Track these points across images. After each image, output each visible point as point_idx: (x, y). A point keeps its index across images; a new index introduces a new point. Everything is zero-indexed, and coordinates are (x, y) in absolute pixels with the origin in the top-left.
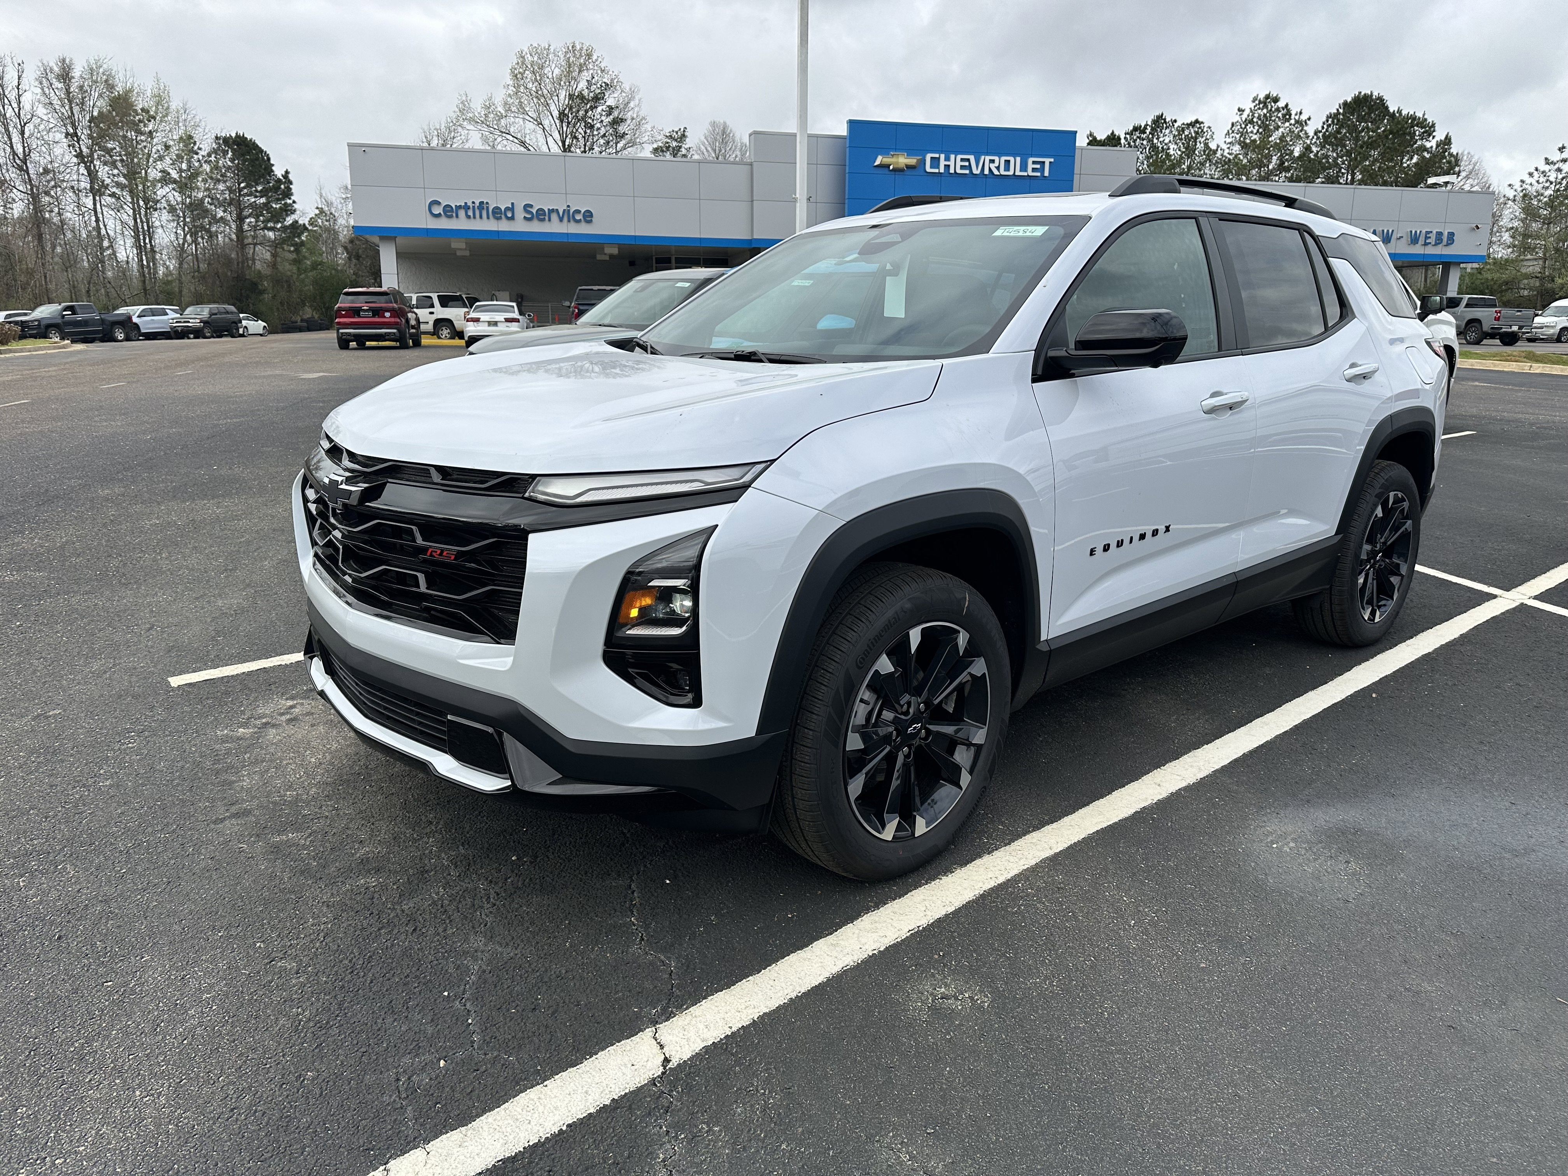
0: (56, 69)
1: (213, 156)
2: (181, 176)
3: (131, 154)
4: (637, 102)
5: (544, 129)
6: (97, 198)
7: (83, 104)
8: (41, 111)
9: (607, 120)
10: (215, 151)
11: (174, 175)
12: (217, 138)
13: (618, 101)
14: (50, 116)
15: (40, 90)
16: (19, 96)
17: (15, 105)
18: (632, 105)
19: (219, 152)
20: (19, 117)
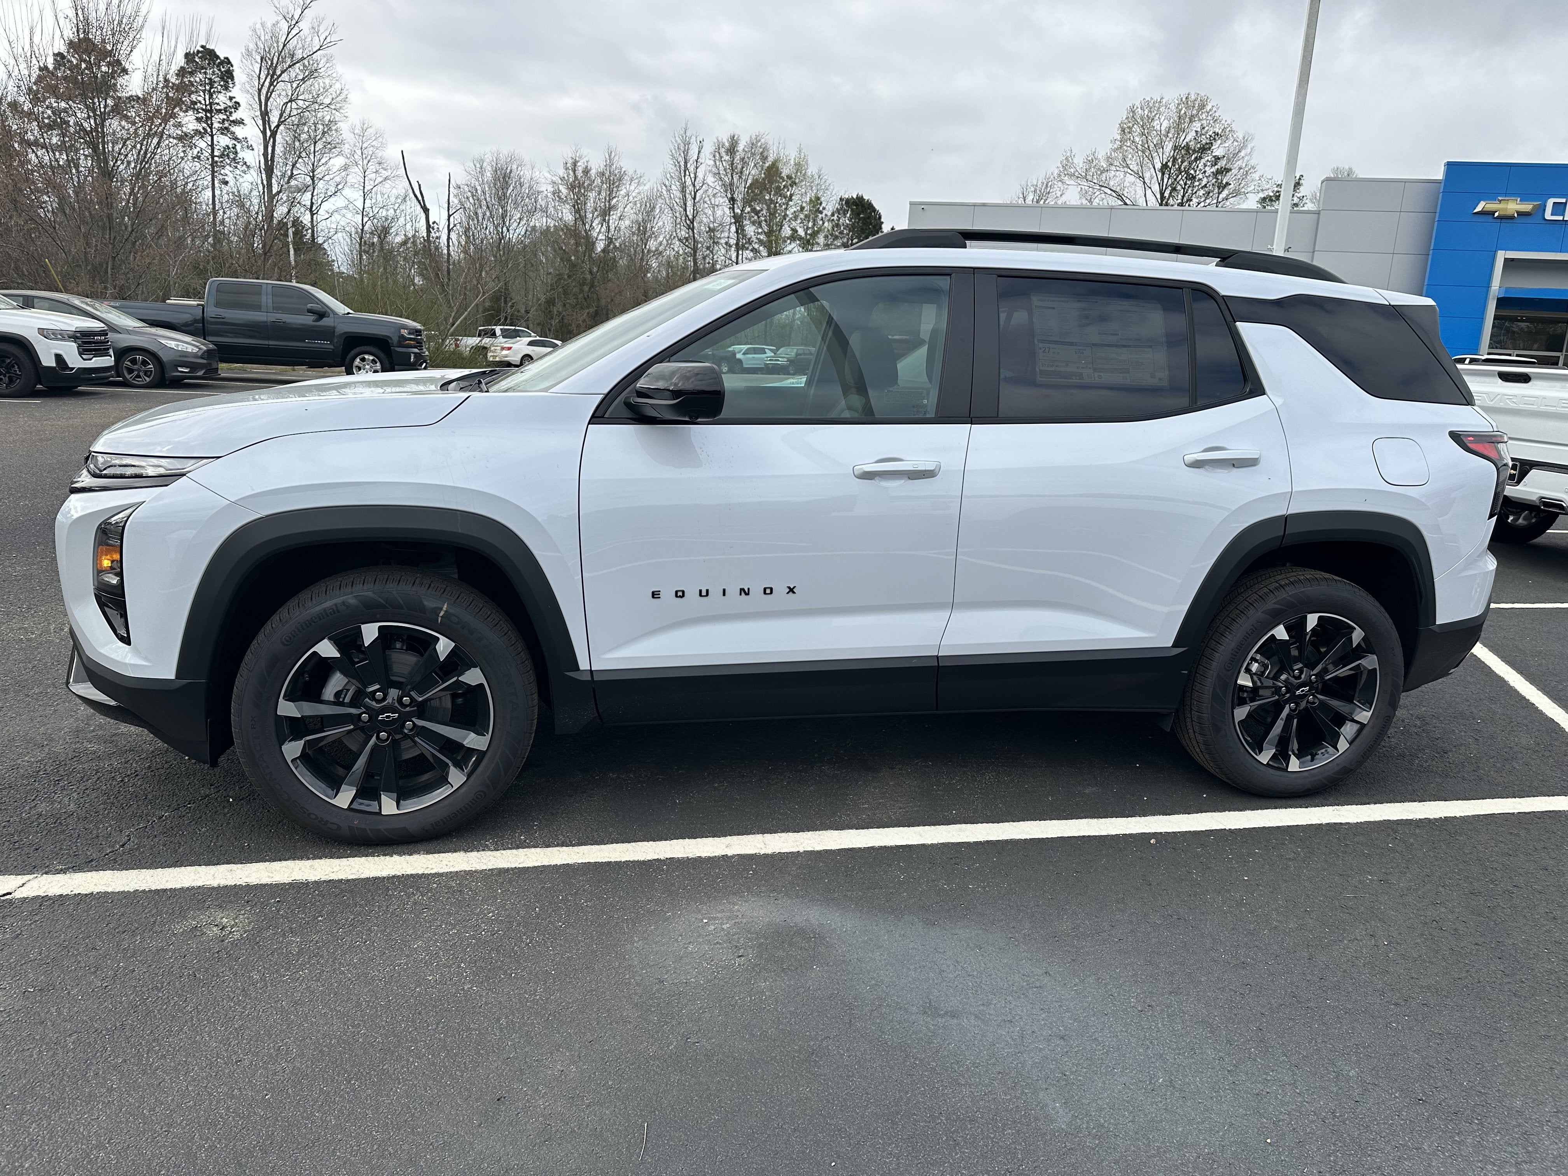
0: (727, 144)
1: (836, 216)
2: (806, 233)
3: (772, 214)
4: (1249, 150)
5: (1144, 182)
6: (740, 252)
7: (741, 173)
8: (710, 179)
9: (1212, 170)
10: (838, 211)
11: (801, 232)
12: (841, 199)
13: (1229, 150)
14: (716, 183)
15: (713, 163)
16: (697, 168)
17: (692, 175)
18: (1242, 154)
19: (841, 212)
20: (694, 186)
